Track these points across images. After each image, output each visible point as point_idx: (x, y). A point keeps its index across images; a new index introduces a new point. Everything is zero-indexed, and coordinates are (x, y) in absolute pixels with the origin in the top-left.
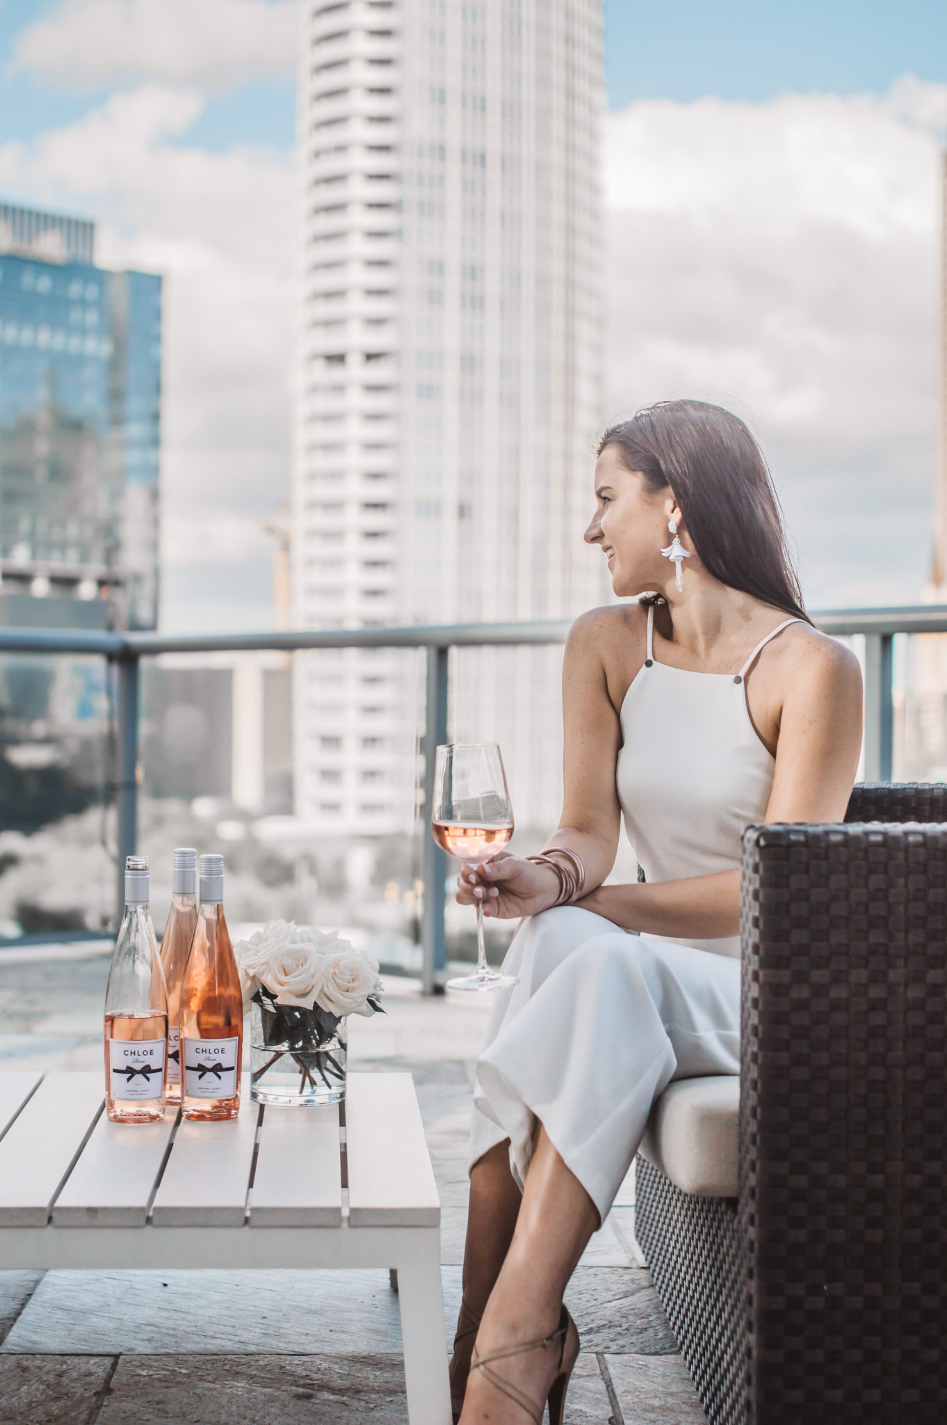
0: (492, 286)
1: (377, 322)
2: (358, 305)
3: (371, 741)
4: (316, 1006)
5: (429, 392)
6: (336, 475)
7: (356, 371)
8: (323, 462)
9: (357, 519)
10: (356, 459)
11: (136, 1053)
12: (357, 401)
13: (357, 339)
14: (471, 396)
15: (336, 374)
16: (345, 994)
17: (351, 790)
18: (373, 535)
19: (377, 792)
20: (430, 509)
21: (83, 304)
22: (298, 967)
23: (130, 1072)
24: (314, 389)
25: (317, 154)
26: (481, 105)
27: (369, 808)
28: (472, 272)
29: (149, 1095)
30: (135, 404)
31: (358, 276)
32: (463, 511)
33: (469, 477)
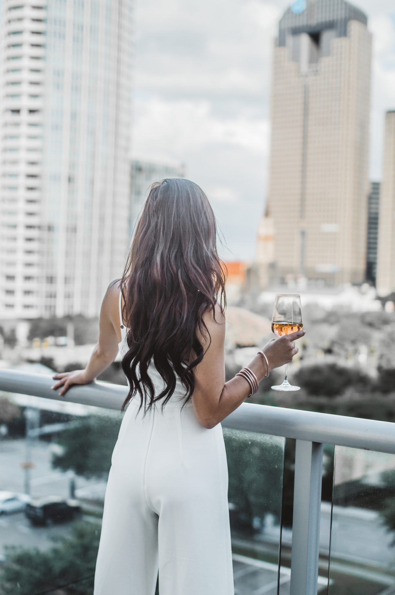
0: (85, 82)
1: (34, 96)
2: (26, 88)
3: (28, 278)
5: (57, 128)
6: (15, 162)
7: (24, 117)
8: (9, 156)
9: (24, 182)
10: (24, 155)
12: (24, 130)
13: (25, 103)
15: (15, 118)
17: (19, 299)
18: (31, 189)
19: (30, 300)
20: (56, 178)
24: (6, 125)
25: (10, 21)
26: (82, 4)
27: (27, 306)
28: (76, 77)
31: (26, 76)
32: (70, 180)
33: (72, 165)
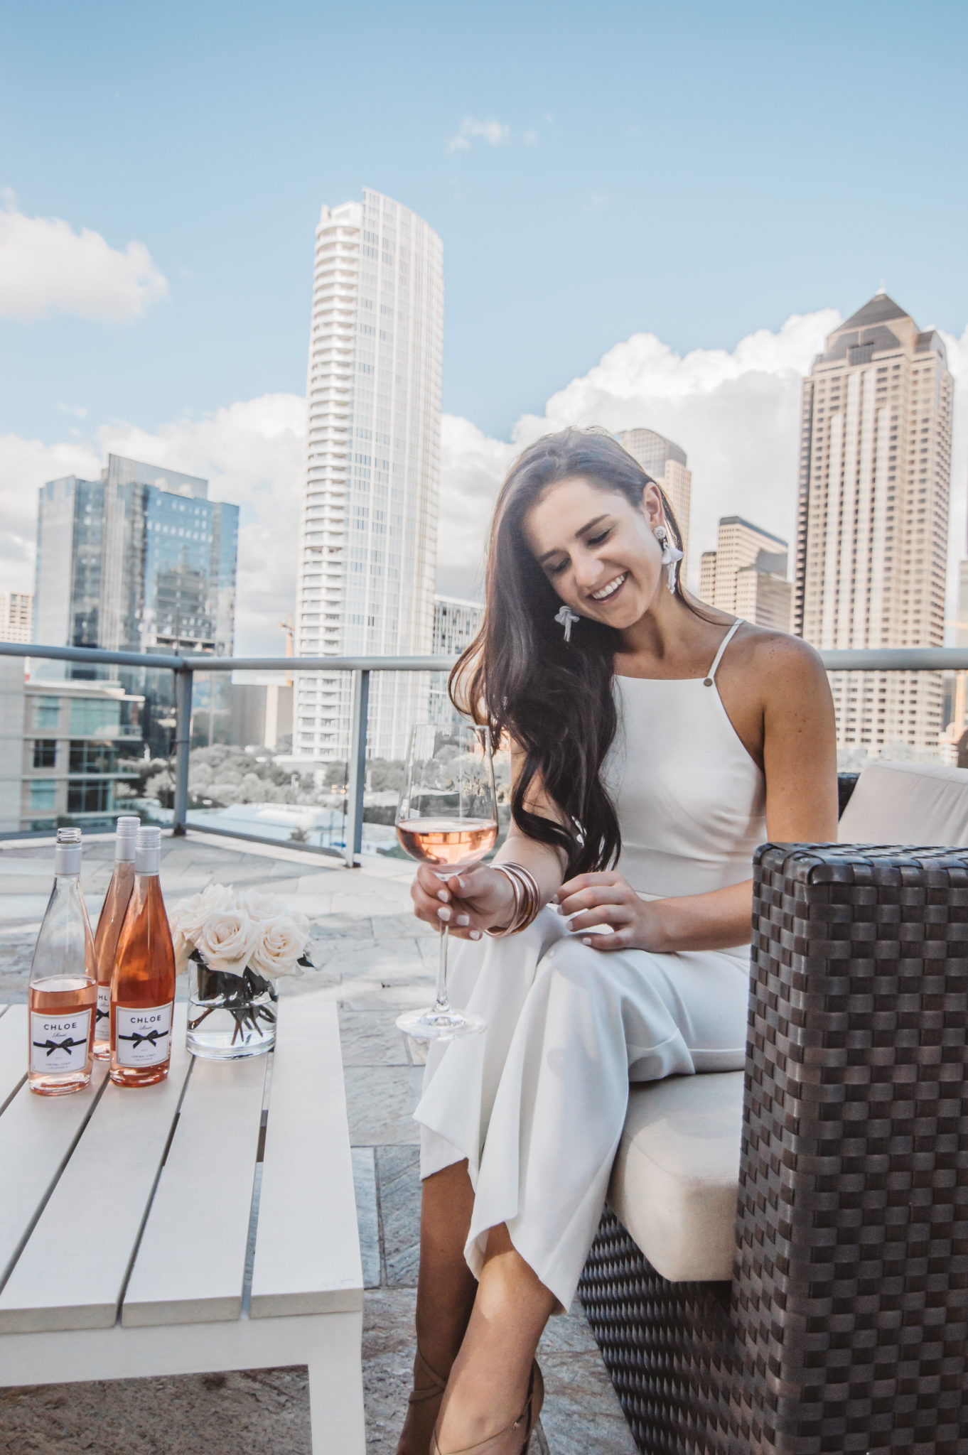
0: (388, 522)
1: (336, 534)
2: (327, 526)
3: (328, 721)
4: (247, 971)
5: (358, 567)
6: (315, 602)
7: (326, 556)
8: (309, 596)
9: (323, 622)
10: (324, 595)
11: (57, 1027)
12: (326, 569)
13: (327, 541)
14: (377, 571)
15: (317, 557)
16: (276, 958)
17: (317, 743)
19: (327, 744)
20: (357, 619)
21: (201, 519)
22: (231, 934)
23: (51, 1046)
24: (306, 563)
25: (311, 457)
26: (386, 442)
27: (324, 750)
28: (380, 515)
29: (70, 1067)
30: (223, 566)
31: (328, 513)
32: (370, 622)
33: (375, 607)
